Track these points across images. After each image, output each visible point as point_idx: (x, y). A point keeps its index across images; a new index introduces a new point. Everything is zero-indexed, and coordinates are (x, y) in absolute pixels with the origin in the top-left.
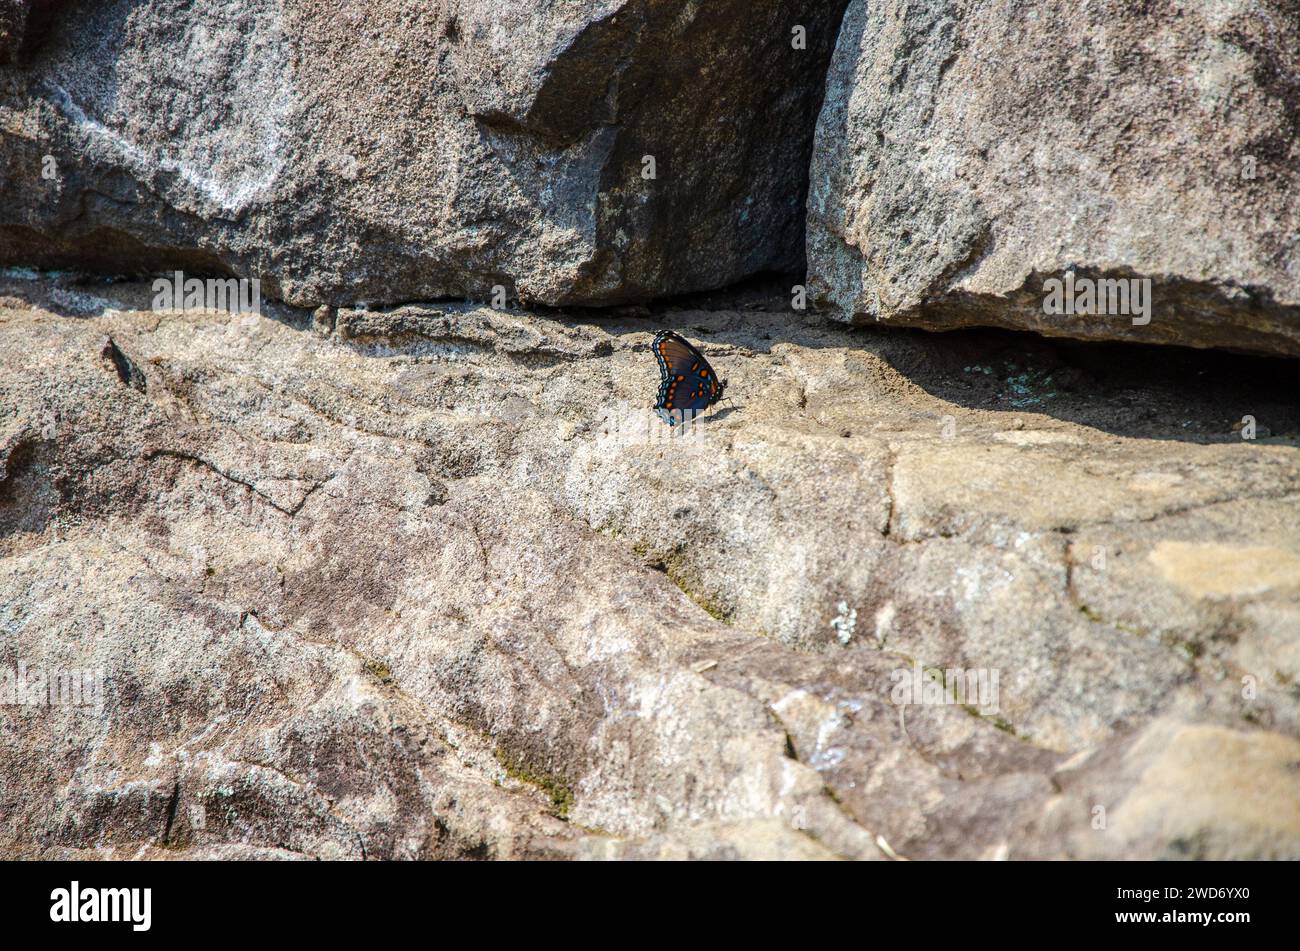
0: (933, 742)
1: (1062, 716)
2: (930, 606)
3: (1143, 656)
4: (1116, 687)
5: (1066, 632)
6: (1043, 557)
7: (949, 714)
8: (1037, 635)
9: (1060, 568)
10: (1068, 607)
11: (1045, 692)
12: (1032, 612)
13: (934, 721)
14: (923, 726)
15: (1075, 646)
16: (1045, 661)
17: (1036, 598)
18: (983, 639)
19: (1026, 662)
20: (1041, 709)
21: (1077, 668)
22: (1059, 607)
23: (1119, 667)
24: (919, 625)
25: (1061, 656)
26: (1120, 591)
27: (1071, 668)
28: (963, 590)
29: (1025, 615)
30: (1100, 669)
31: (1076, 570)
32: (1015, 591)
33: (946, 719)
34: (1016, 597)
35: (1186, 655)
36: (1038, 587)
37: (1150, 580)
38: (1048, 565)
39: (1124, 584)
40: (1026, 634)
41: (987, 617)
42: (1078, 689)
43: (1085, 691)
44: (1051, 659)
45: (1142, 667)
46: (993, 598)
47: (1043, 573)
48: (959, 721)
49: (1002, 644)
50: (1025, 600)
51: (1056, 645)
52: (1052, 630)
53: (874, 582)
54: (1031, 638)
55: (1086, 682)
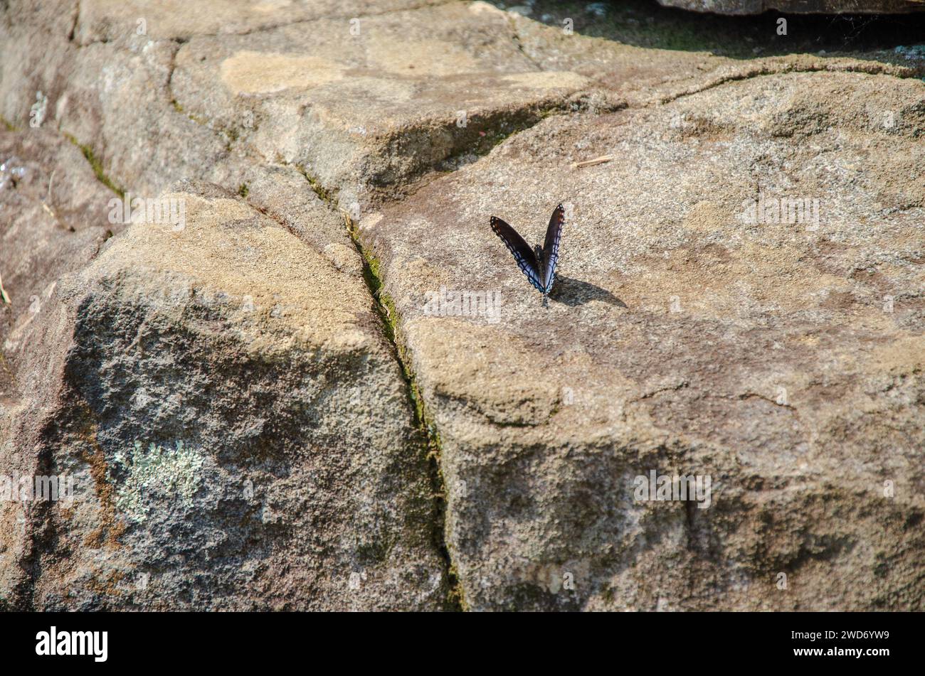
0: (66, 202)
1: (153, 183)
2: (86, 96)
3: (199, 139)
4: (183, 162)
5: (158, 119)
6: (155, 61)
7: (81, 180)
8: (141, 120)
9: (165, 69)
10: (163, 99)
11: (145, 165)
12: (139, 103)
13: (71, 185)
14: (63, 189)
15: (162, 131)
16: (146, 141)
17: (144, 92)
18: (114, 123)
19: (136, 142)
20: (142, 178)
21: (162, 147)
22: (156, 100)
23: (185, 147)
24: (80, 111)
25: (154, 137)
26: (196, 89)
27: (159, 147)
28: (104, 84)
29: (135, 105)
30: (175, 148)
31: (176, 71)
32: (132, 87)
33: (79, 184)
34: (132, 91)
35: (226, 138)
36: (147, 84)
37: (214, 80)
38: (157, 67)
39: (198, 82)
40: (136, 120)
41: (115, 107)
42: (162, 164)
43: (167, 165)
44: (150, 140)
45: (197, 147)
46: (119, 92)
47: (152, 73)
48: (87, 186)
49: (123, 127)
50: (137, 94)
51: (151, 129)
52: (150, 118)
53: (59, 77)
54: (138, 123)
55: (167, 158)
